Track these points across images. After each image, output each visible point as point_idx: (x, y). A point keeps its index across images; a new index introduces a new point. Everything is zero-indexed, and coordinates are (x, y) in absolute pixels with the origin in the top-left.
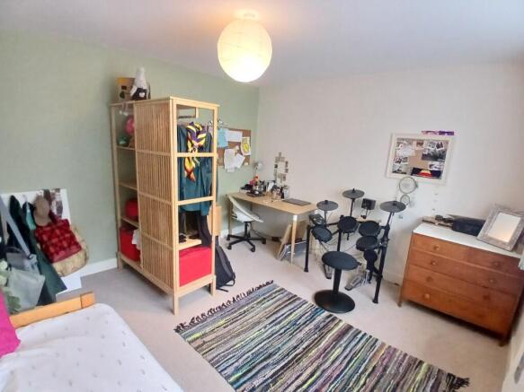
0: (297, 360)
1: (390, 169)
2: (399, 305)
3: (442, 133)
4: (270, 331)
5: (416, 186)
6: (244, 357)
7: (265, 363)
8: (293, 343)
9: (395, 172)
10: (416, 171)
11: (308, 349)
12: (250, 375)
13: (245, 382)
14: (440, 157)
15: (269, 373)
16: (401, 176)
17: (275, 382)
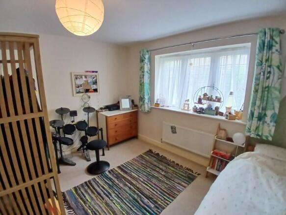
0: (138, 189)
1: (74, 92)
2: (109, 150)
3: (93, 72)
4: (115, 198)
5: (89, 97)
6: (136, 211)
7: (140, 202)
8: (127, 189)
9: (77, 93)
10: (87, 91)
11: (131, 184)
12: (148, 208)
13: (153, 211)
14: (95, 83)
15: (146, 200)
16: (81, 94)
17: (151, 198)
